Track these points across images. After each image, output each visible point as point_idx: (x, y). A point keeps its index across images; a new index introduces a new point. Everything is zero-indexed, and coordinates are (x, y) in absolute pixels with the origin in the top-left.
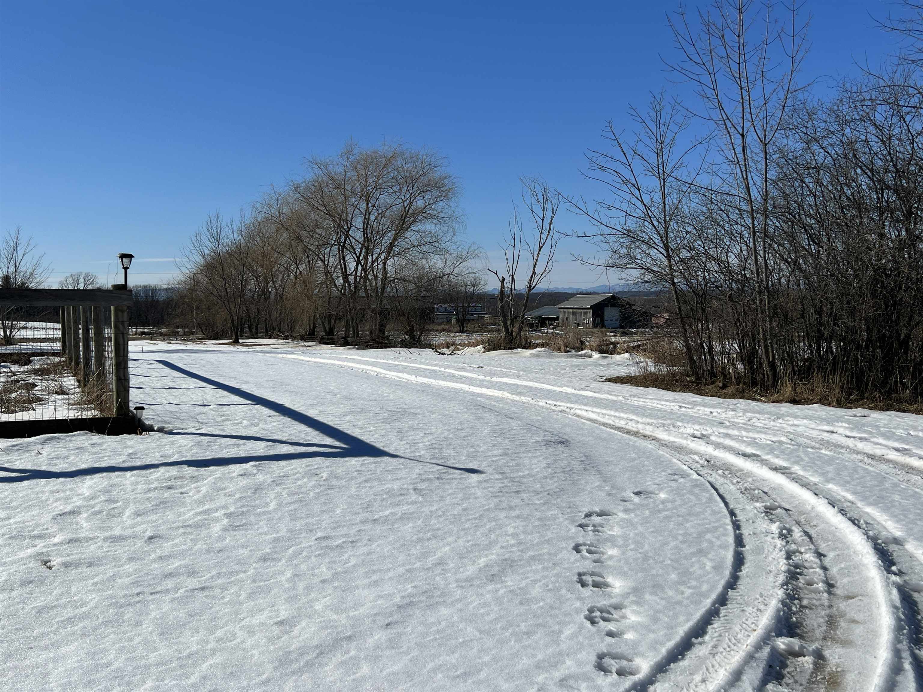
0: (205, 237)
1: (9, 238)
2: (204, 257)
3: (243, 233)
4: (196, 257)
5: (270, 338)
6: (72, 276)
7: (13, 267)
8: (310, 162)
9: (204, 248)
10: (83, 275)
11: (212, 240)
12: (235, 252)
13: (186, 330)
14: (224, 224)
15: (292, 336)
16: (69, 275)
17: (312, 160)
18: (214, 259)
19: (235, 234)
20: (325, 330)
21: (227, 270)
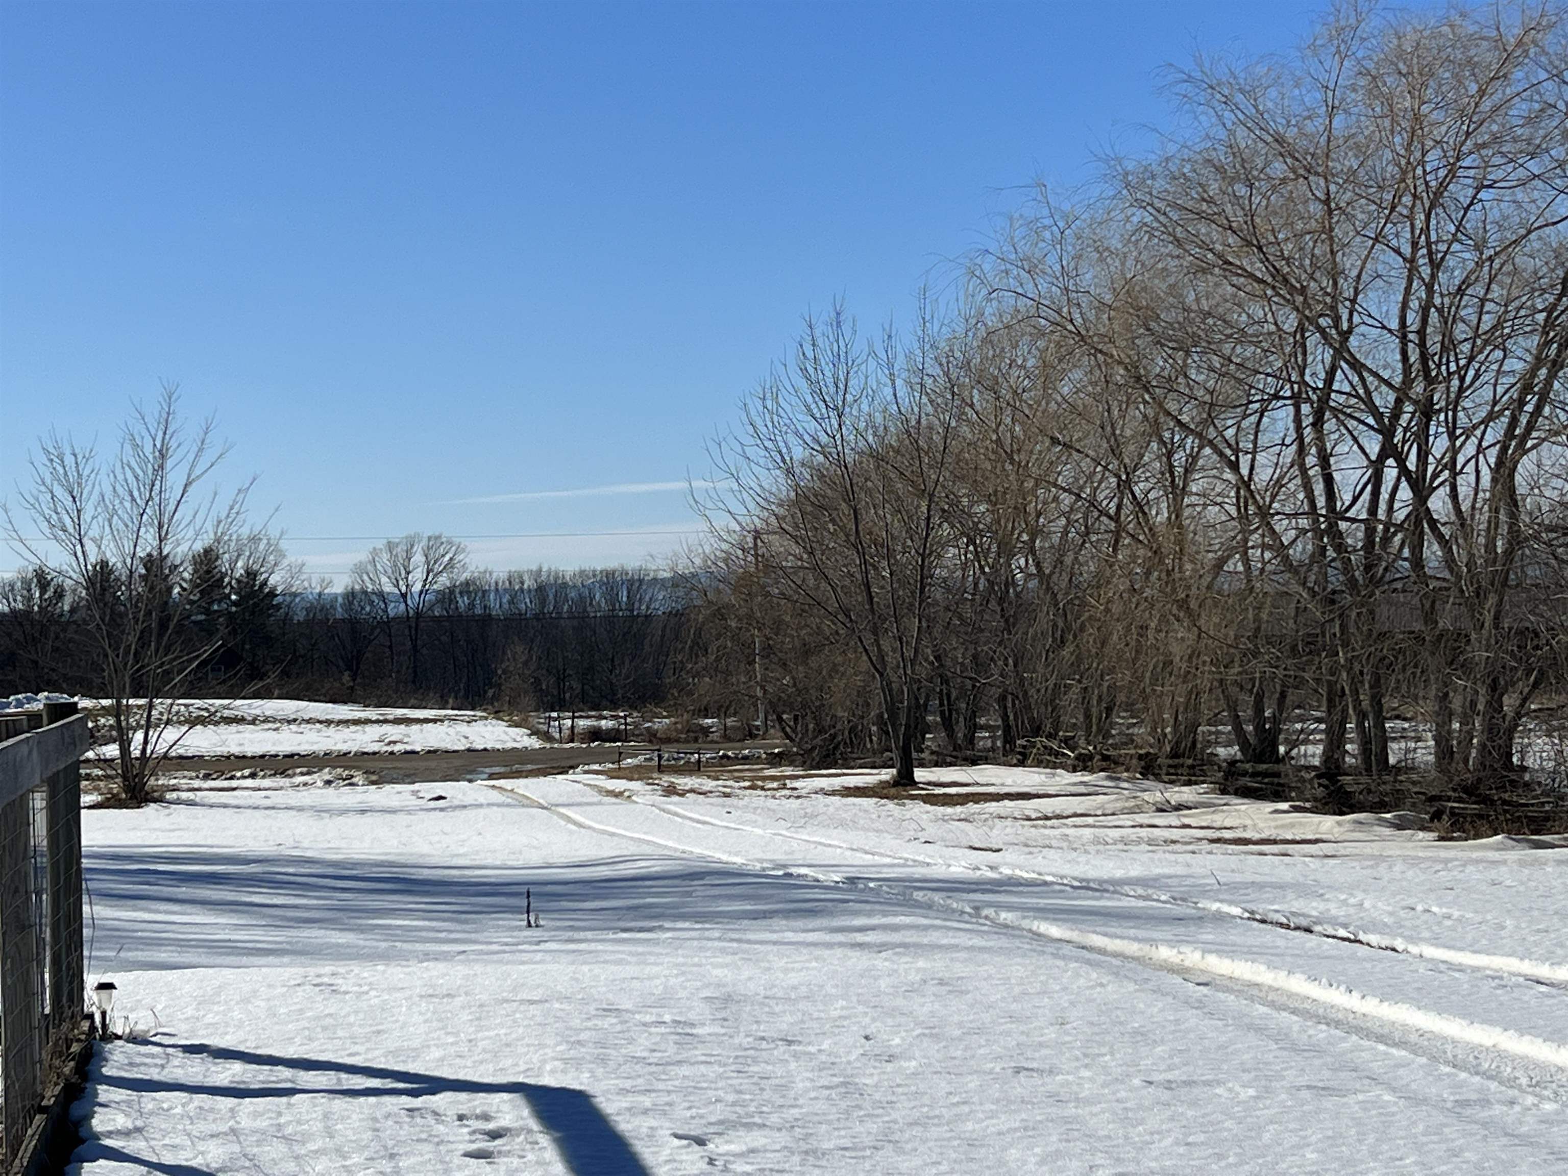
0: (794, 400)
1: (138, 428)
2: (789, 472)
3: (929, 382)
4: (762, 473)
5: (1021, 763)
6: (390, 546)
7: (153, 531)
8: (1189, 79)
9: (792, 439)
10: (424, 543)
11: (820, 410)
12: (898, 452)
13: (730, 721)
14: (859, 348)
15: (1105, 758)
16: (381, 544)
17: (1198, 75)
18: (822, 477)
19: (899, 382)
20: (1240, 737)
21: (869, 516)
